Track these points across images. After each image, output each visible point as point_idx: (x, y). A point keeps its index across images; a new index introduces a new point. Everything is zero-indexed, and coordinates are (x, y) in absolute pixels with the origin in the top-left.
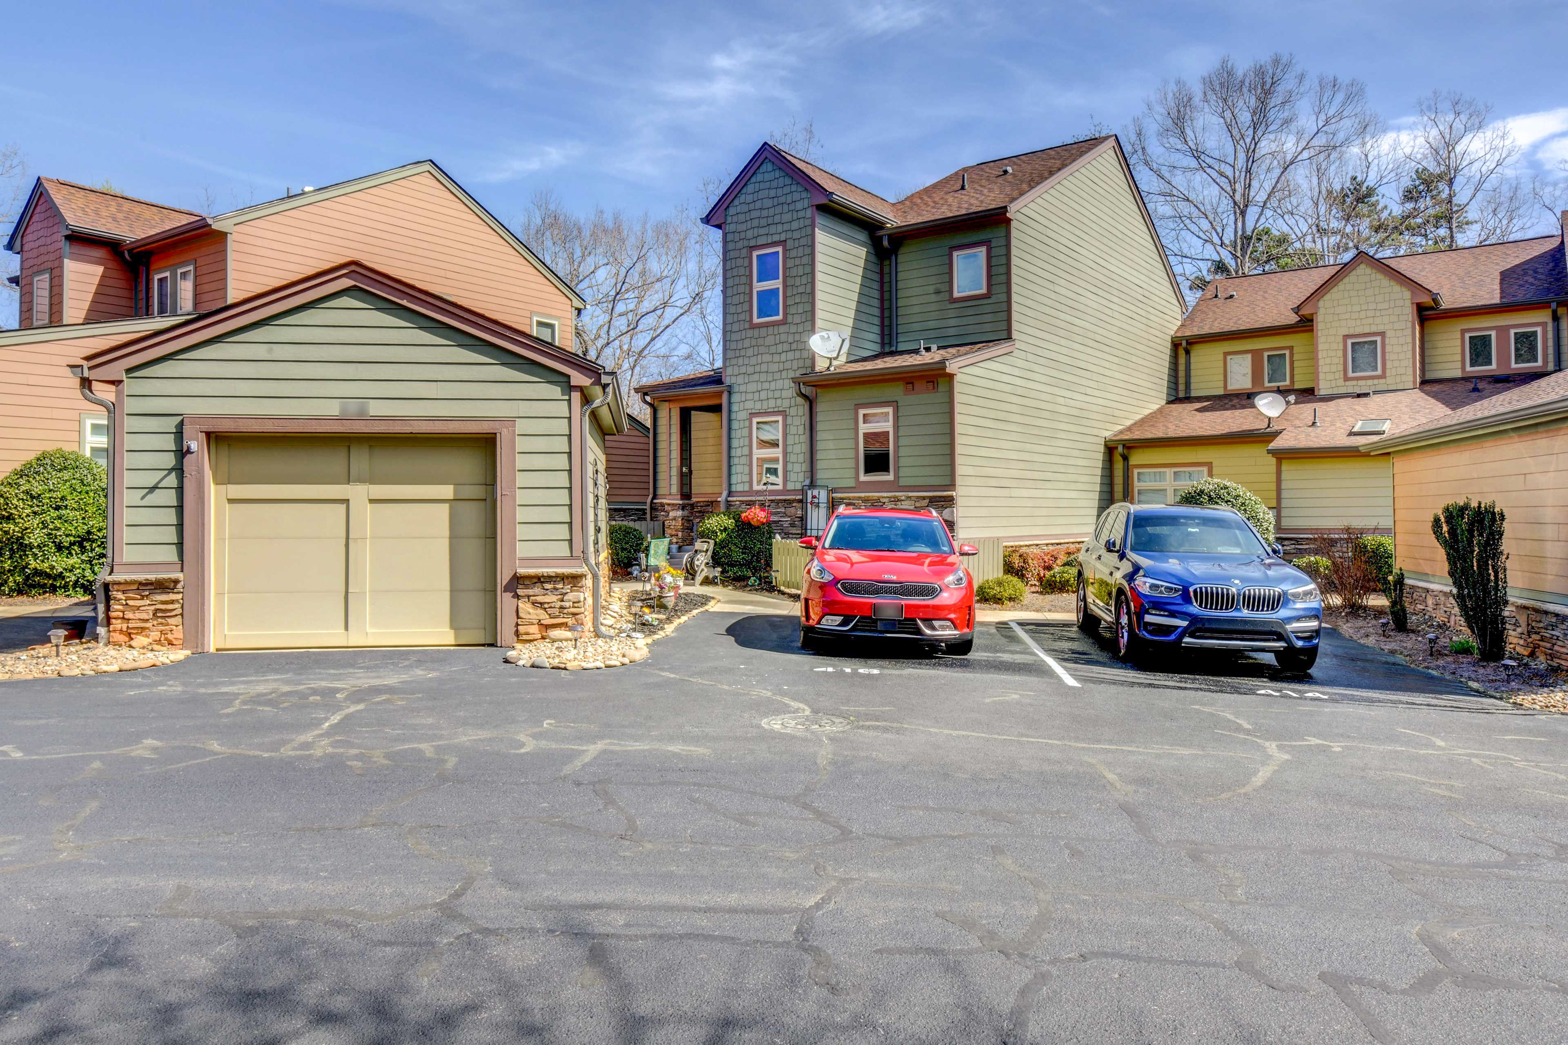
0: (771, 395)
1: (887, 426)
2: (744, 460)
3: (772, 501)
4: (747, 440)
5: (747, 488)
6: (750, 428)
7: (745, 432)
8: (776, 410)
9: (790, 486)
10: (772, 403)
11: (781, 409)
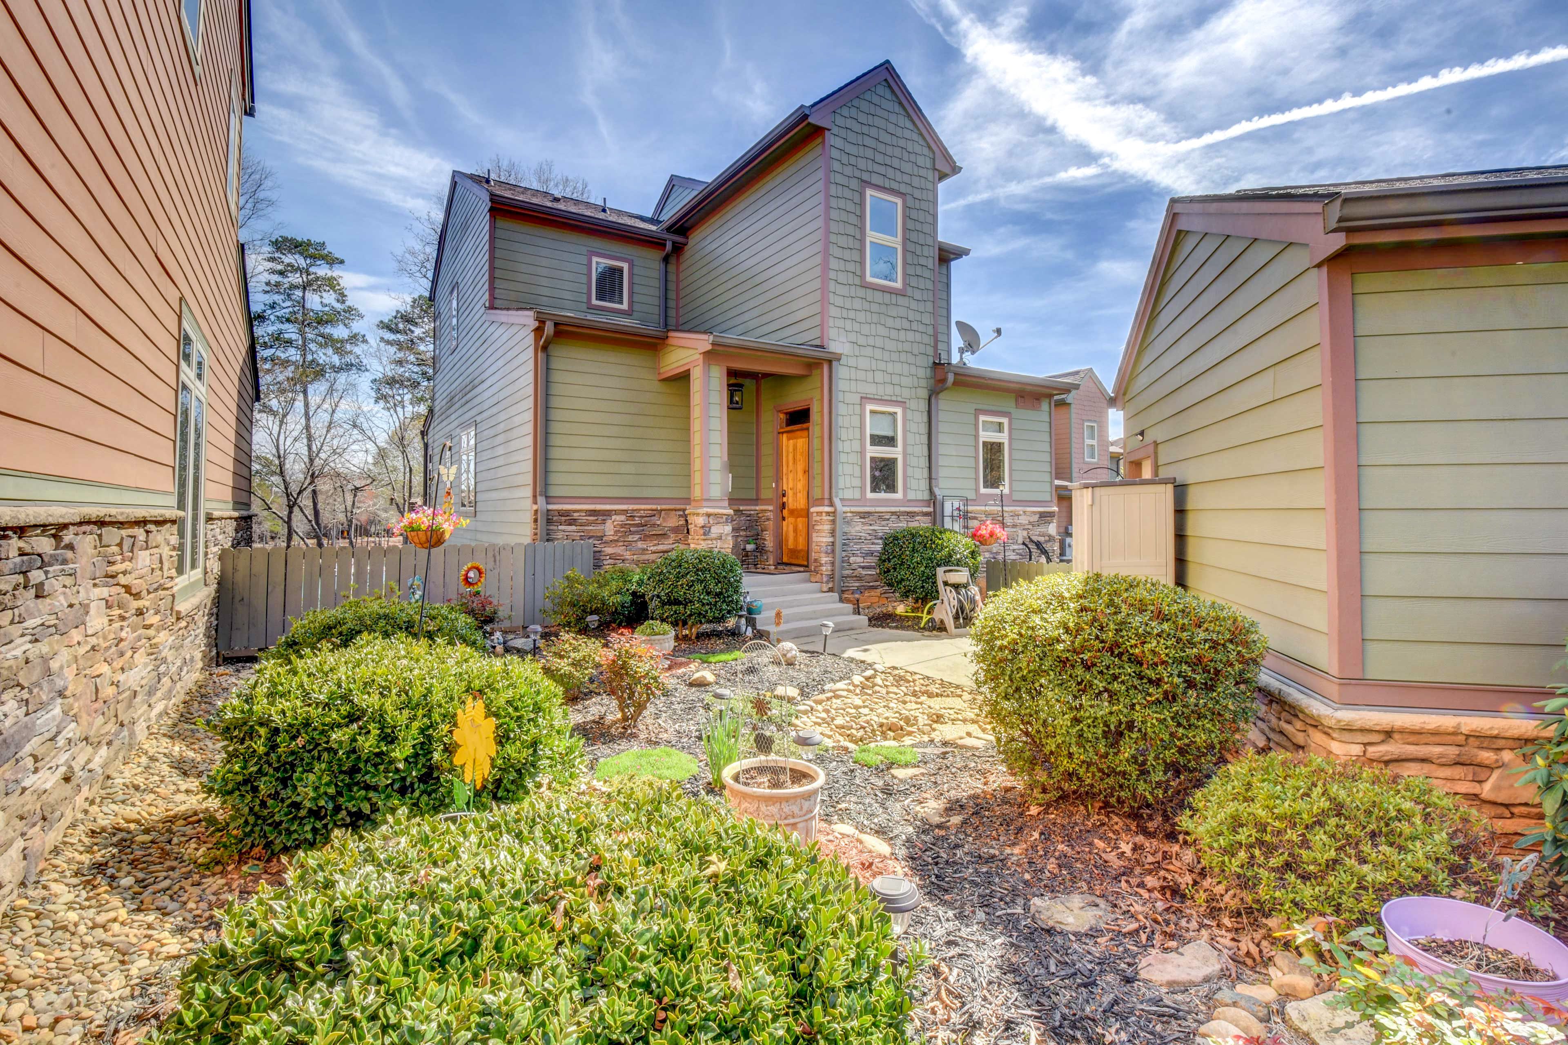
0: (887, 379)
1: (1003, 438)
2: (854, 458)
3: (893, 513)
4: (858, 431)
5: (857, 495)
6: (862, 417)
7: (856, 421)
8: (894, 398)
9: (911, 496)
10: (889, 390)
11: (899, 399)
